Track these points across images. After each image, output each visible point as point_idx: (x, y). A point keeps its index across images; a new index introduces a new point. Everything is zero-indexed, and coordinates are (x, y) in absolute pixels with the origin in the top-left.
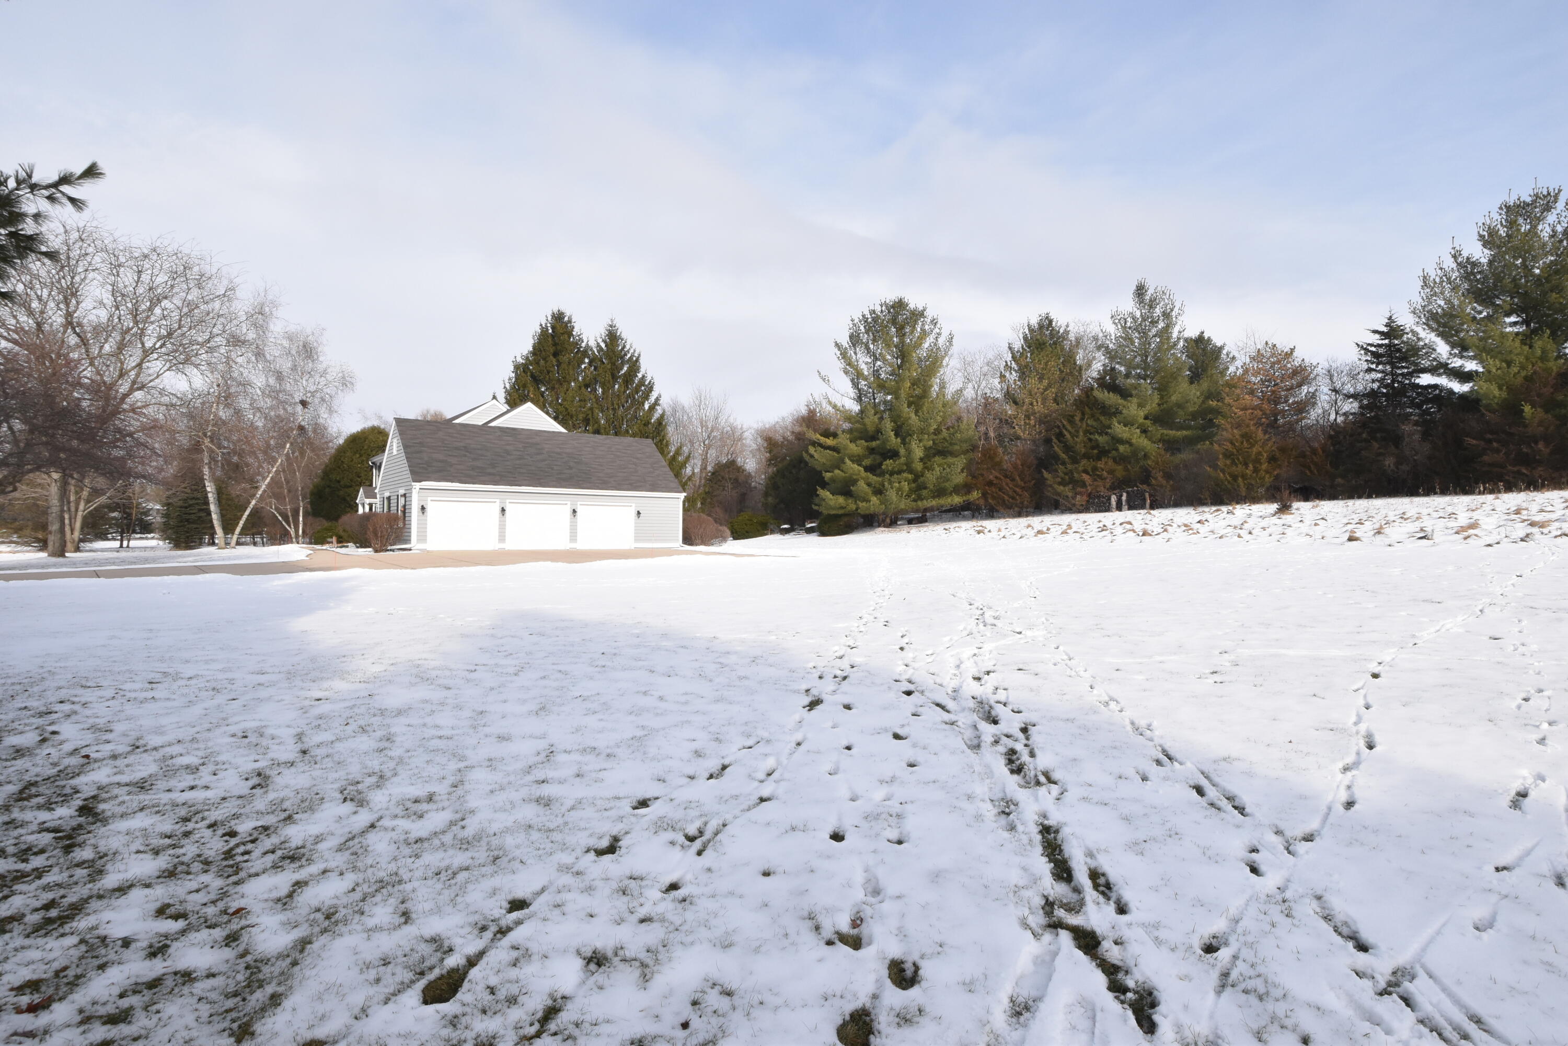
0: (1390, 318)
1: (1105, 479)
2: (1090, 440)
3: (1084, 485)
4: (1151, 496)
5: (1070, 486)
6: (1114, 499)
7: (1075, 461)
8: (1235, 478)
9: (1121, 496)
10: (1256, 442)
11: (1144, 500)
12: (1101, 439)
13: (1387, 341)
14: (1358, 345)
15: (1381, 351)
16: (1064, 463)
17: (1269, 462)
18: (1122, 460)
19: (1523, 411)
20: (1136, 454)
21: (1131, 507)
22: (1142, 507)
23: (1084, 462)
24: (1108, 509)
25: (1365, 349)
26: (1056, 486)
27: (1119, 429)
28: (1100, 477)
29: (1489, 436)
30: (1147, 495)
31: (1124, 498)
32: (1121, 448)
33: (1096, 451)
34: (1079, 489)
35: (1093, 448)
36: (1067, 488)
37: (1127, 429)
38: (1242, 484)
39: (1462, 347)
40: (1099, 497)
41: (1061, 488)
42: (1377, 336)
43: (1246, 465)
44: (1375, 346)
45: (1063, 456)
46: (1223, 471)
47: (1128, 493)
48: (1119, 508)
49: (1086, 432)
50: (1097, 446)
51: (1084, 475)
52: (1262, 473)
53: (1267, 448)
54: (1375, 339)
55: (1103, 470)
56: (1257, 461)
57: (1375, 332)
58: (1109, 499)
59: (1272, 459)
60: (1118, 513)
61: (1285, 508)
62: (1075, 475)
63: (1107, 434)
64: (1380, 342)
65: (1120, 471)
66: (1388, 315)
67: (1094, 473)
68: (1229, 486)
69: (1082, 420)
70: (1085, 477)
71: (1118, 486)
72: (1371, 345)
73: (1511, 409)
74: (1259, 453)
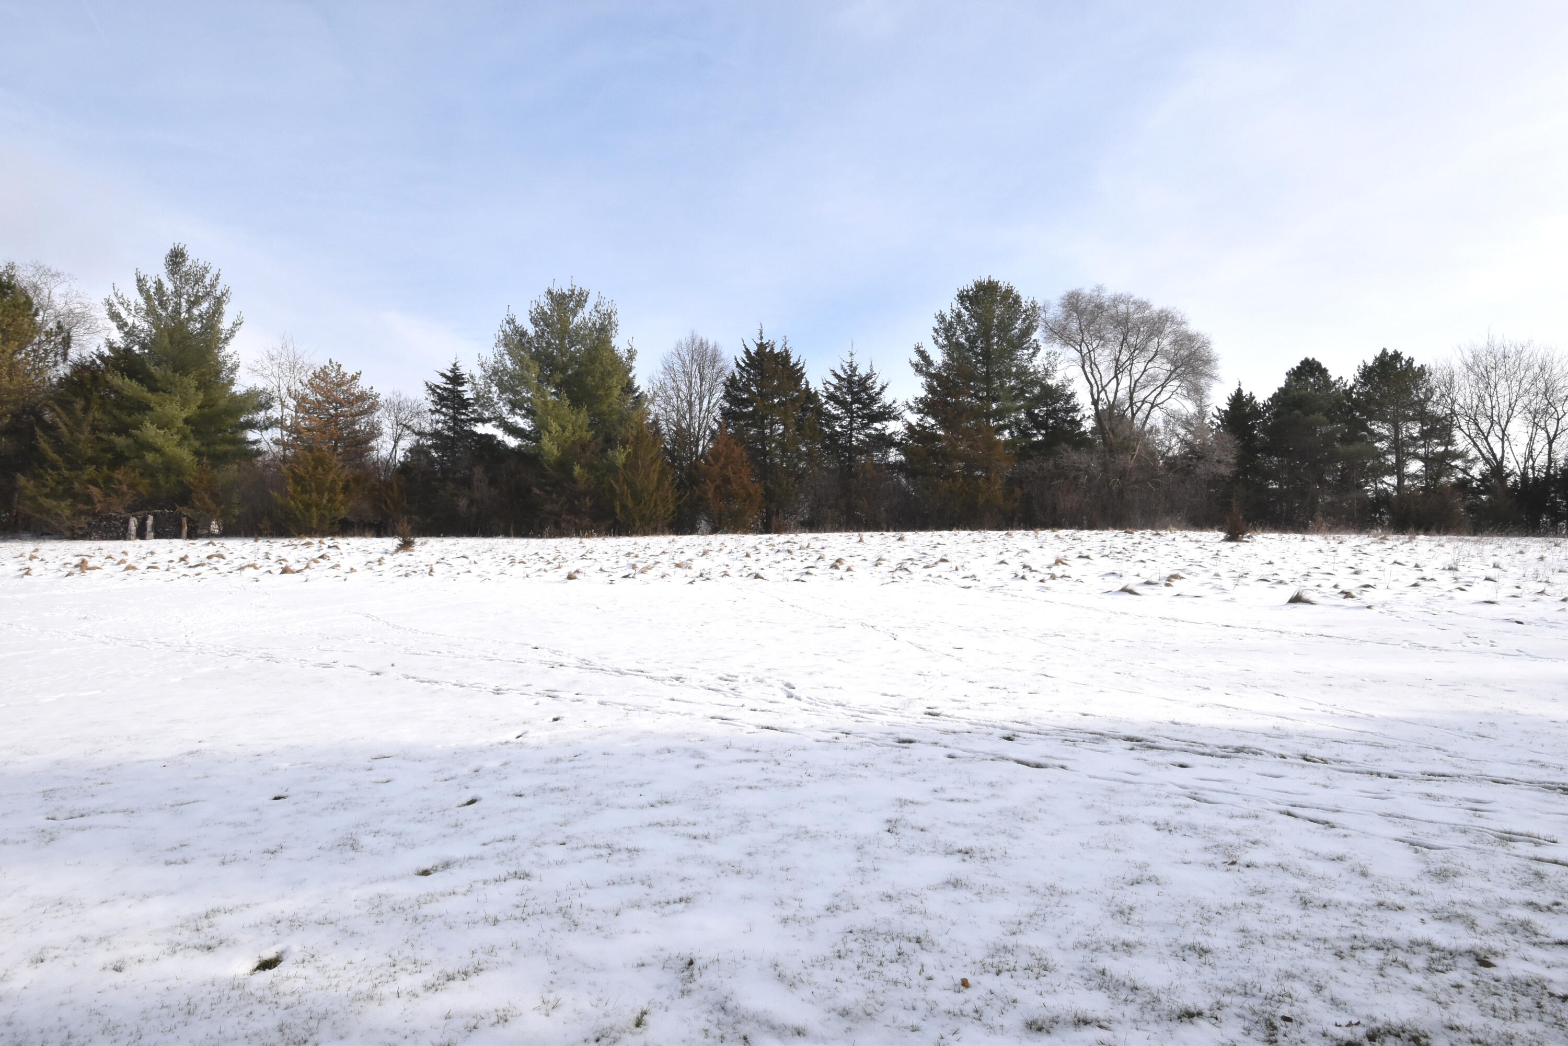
0: (455, 365)
1: (123, 494)
2: (100, 439)
3: (89, 500)
4: (189, 520)
5: (69, 501)
6: (133, 524)
7: (73, 465)
8: (308, 507)
9: (145, 519)
10: (331, 469)
11: (180, 526)
12: (120, 441)
13: (450, 386)
14: (427, 384)
15: (445, 394)
16: (55, 467)
17: (344, 493)
18: (149, 471)
19: (573, 470)
20: (171, 467)
21: (158, 535)
22: (177, 535)
23: (91, 469)
24: (123, 535)
25: (433, 390)
26: (41, 500)
27: (150, 432)
28: (116, 492)
29: (548, 488)
30: (184, 520)
31: (150, 522)
32: (150, 457)
33: (109, 456)
34: (81, 506)
35: (105, 450)
36: (63, 504)
37: (162, 432)
38: (315, 515)
39: (515, 405)
40: (109, 518)
41: (50, 503)
42: (444, 380)
43: (320, 493)
44: (441, 389)
45: (55, 456)
46: (293, 498)
47: (155, 515)
48: (141, 535)
49: (94, 429)
50: (111, 448)
51: (90, 487)
52: (337, 504)
53: (343, 476)
54: (440, 381)
55: (120, 483)
56: (332, 490)
57: (443, 375)
58: (127, 522)
59: (346, 489)
60: (139, 542)
61: (406, 545)
62: (76, 485)
63: (129, 435)
64: (447, 386)
65: (144, 488)
66: (454, 362)
67: (108, 485)
68: (299, 516)
69: (86, 410)
70: (94, 490)
71: (139, 506)
72: (438, 387)
73: (563, 465)
74: (333, 481)
